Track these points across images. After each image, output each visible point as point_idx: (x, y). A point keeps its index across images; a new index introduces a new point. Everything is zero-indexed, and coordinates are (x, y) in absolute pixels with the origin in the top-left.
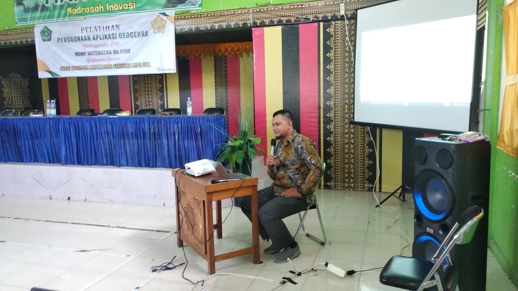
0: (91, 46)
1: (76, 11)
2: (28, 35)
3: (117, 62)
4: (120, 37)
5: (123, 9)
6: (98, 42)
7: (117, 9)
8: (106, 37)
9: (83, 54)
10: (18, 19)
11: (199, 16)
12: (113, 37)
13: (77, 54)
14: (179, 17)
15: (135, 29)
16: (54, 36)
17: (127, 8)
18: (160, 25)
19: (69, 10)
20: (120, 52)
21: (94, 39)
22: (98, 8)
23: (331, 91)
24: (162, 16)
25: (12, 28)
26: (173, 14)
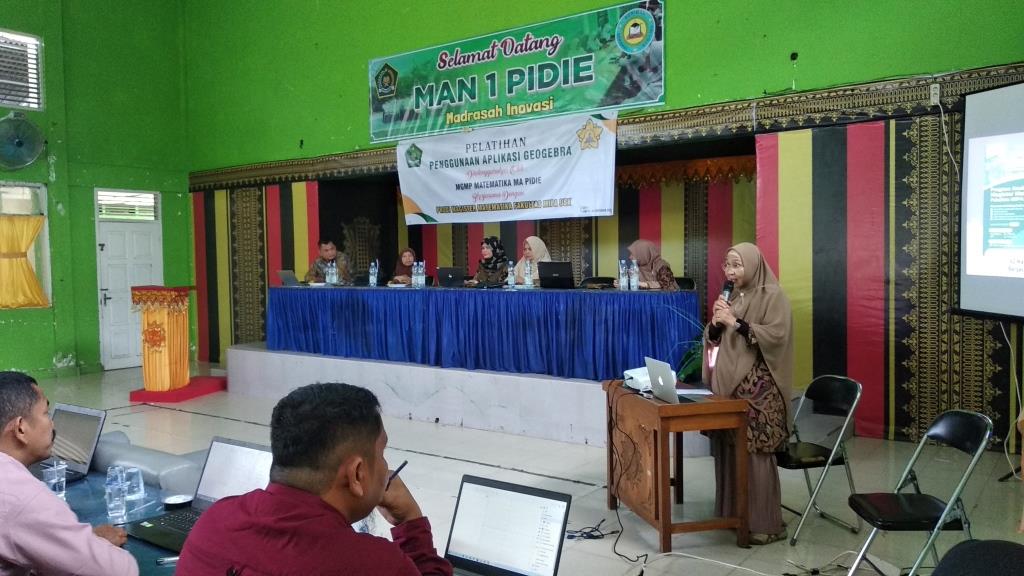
0: (479, 173)
1: (460, 118)
2: (386, 159)
3: (520, 199)
4: (526, 158)
5: (533, 112)
6: (491, 166)
7: (524, 111)
8: (503, 158)
9: (467, 186)
10: (374, 134)
11: (659, 117)
12: (515, 157)
13: (458, 187)
14: (625, 120)
15: (552, 143)
16: (426, 159)
17: (539, 109)
18: (592, 136)
19: (450, 116)
20: (524, 181)
21: (484, 162)
22: (493, 111)
23: (912, 248)
24: (595, 120)
25: (364, 148)
26: (615, 116)
